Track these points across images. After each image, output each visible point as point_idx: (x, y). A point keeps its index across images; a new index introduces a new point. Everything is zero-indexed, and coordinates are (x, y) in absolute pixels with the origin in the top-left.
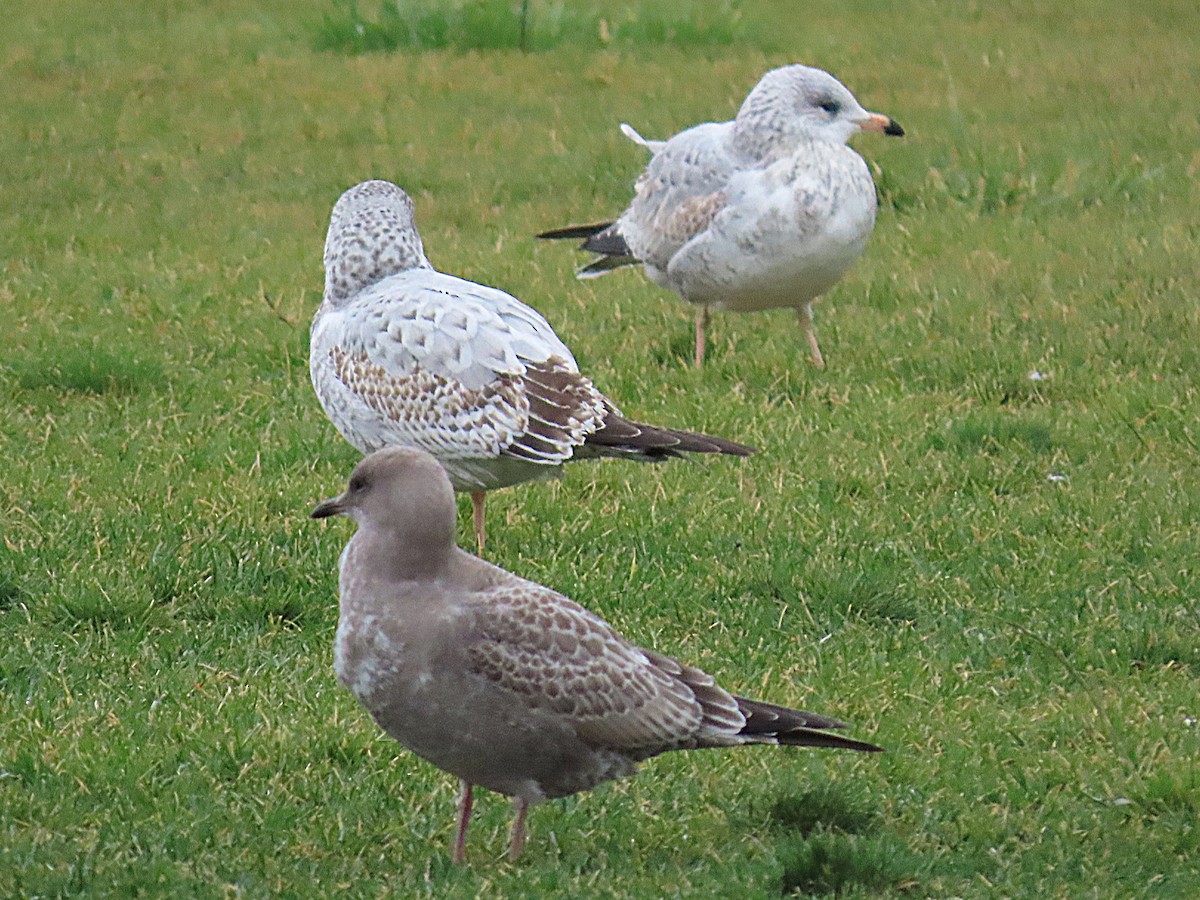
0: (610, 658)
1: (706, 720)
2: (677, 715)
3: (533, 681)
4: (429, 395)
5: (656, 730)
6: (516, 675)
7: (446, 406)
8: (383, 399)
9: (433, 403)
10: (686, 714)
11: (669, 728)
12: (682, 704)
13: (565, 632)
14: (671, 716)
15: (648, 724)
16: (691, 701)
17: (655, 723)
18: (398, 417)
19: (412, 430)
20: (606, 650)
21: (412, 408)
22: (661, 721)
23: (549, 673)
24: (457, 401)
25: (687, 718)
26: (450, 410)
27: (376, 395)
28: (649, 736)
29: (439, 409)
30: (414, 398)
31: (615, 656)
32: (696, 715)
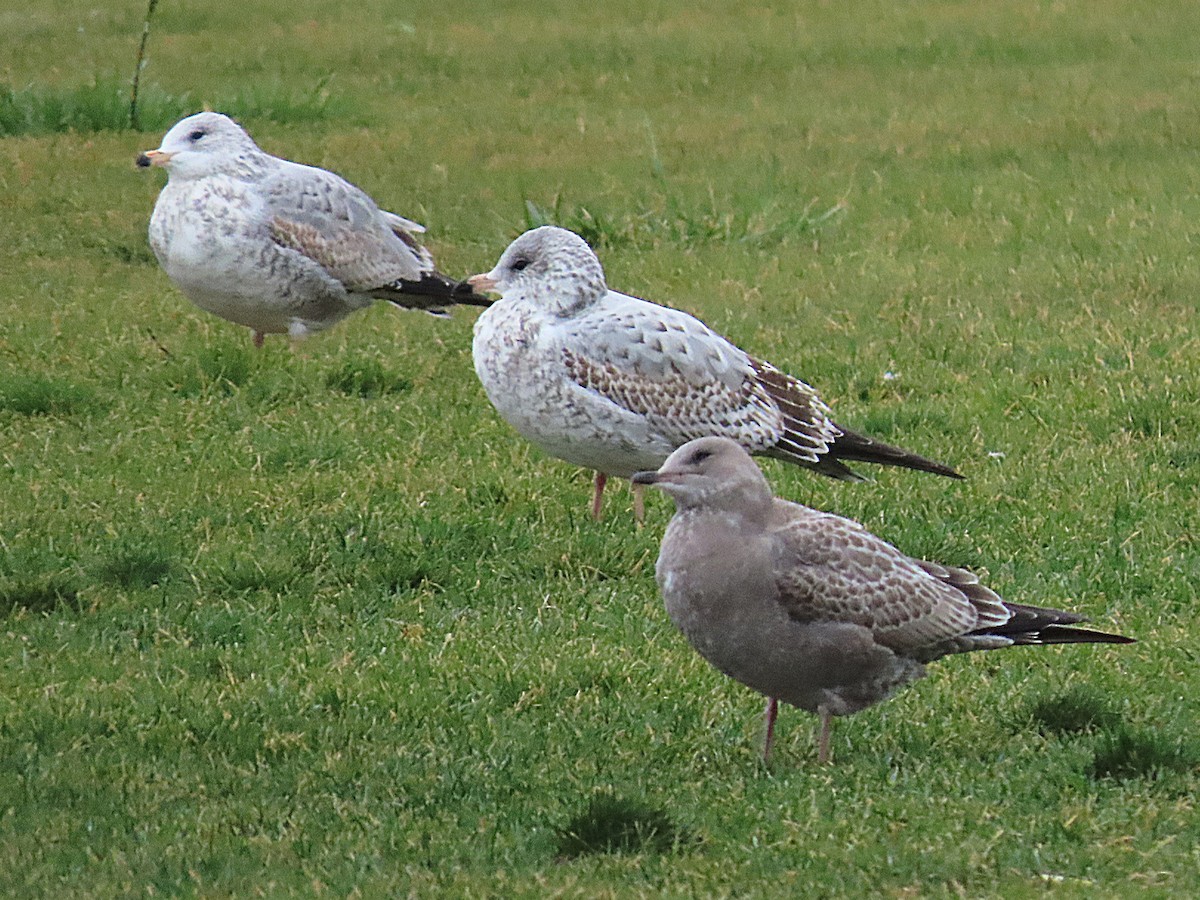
0: (899, 573)
1: (981, 617)
2: (959, 616)
3: (841, 599)
4: (700, 393)
5: (947, 629)
6: (827, 595)
7: (718, 404)
8: (648, 396)
9: (705, 401)
10: (965, 614)
11: (955, 626)
12: (960, 607)
13: (860, 549)
14: (955, 617)
15: (938, 624)
16: (967, 603)
17: (945, 624)
18: (665, 413)
19: (680, 426)
20: (894, 566)
21: (681, 404)
22: (949, 622)
23: (853, 591)
24: (725, 400)
25: (967, 618)
26: (720, 408)
27: (638, 393)
28: (941, 634)
29: (710, 406)
30: (684, 395)
31: (903, 570)
32: (972, 615)
